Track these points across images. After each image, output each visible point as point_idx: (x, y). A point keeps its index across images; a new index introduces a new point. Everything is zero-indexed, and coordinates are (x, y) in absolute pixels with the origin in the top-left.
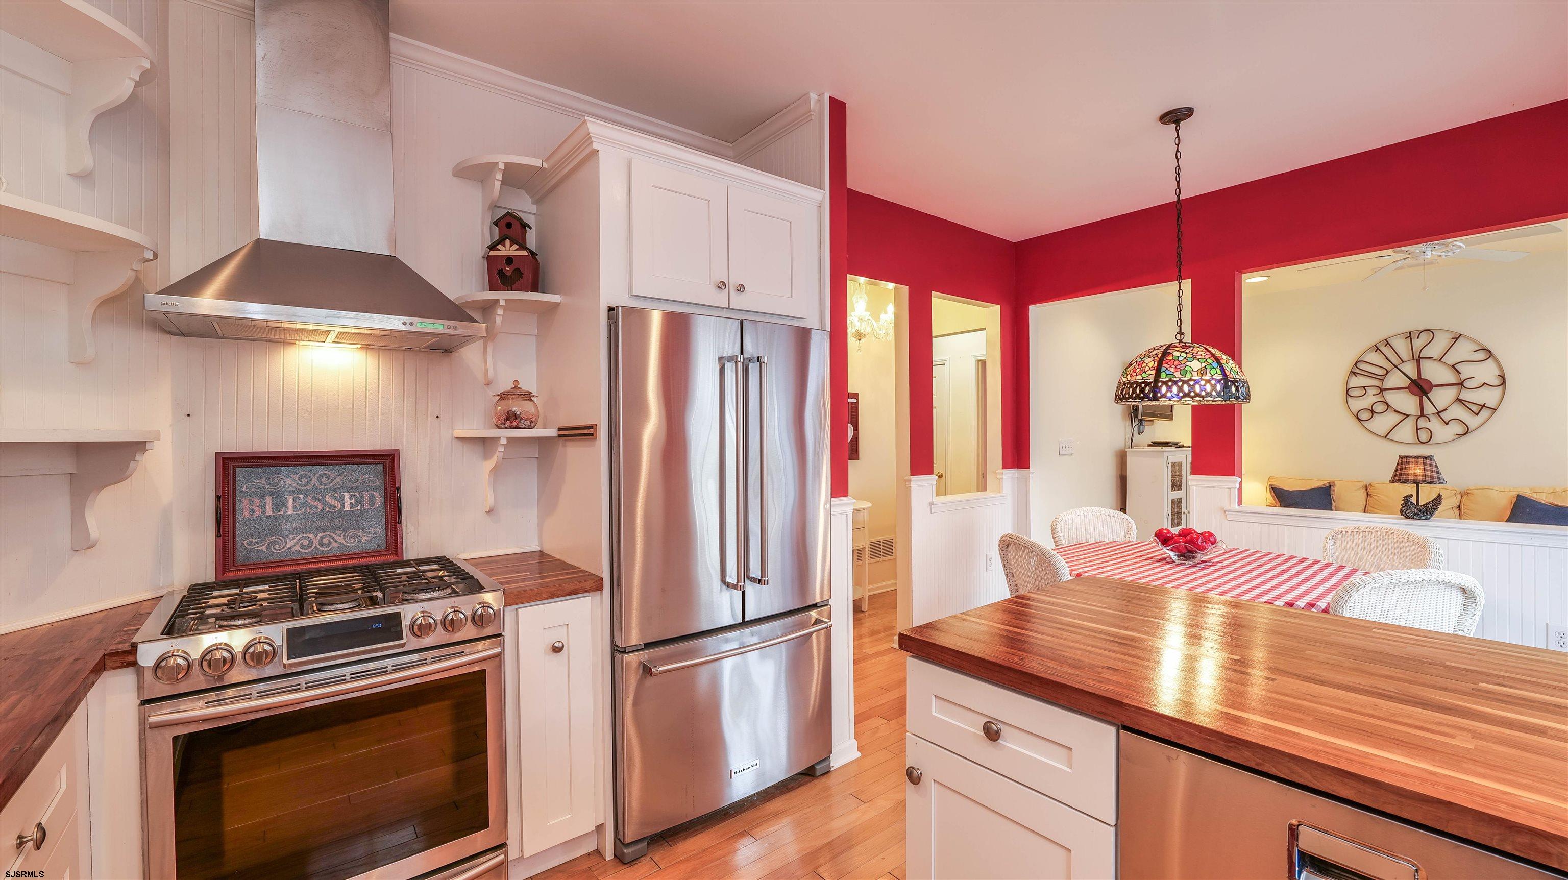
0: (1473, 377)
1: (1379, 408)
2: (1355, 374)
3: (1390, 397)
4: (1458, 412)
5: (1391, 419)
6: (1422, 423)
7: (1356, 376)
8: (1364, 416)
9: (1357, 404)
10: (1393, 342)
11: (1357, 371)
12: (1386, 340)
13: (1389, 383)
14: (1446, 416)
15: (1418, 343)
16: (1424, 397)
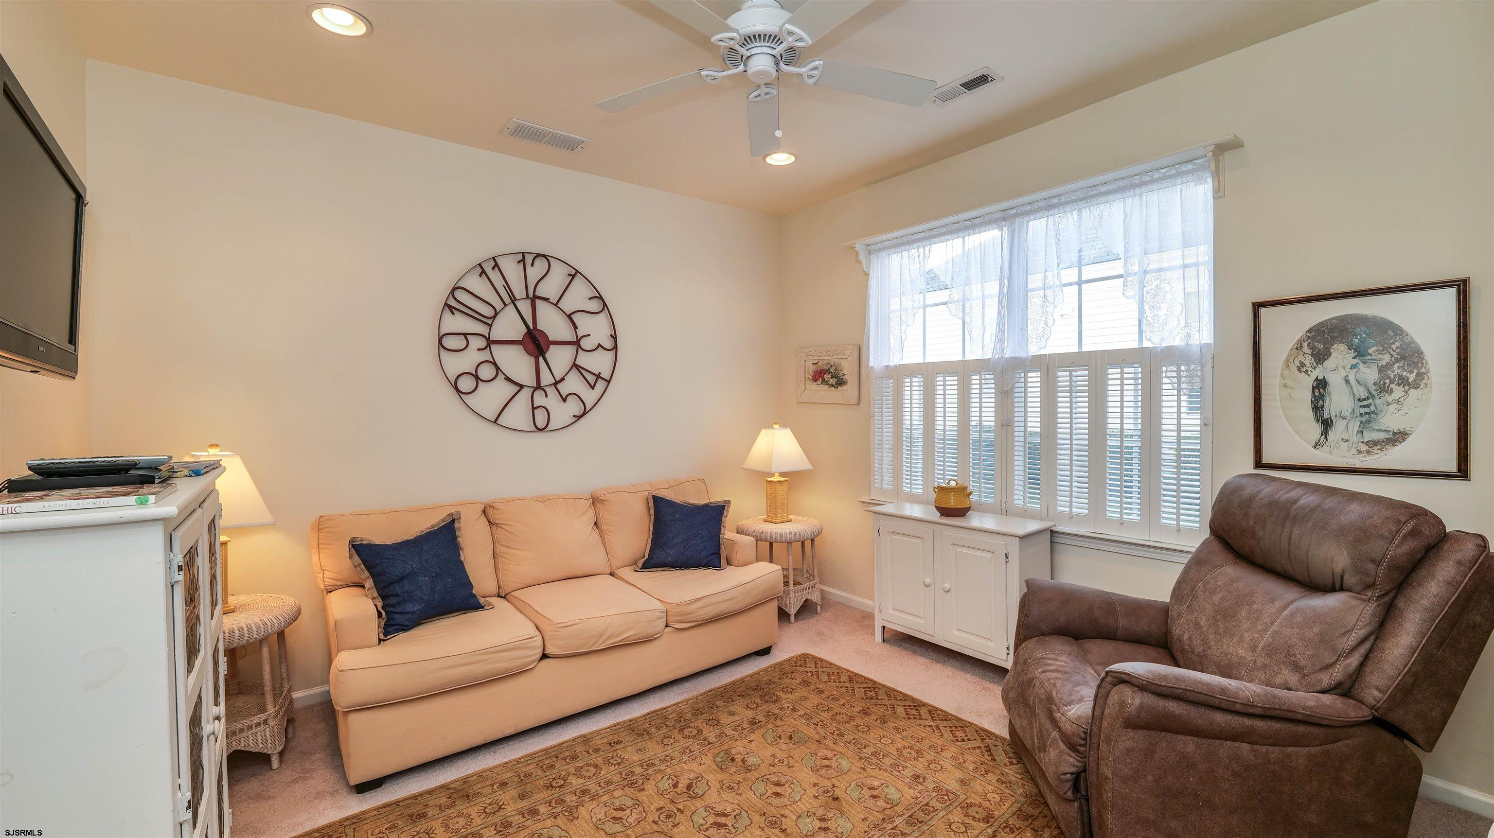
0: (589, 335)
1: (486, 372)
2: (451, 308)
3: (501, 354)
4: (574, 384)
5: (500, 391)
6: (539, 399)
7: (453, 313)
8: (466, 384)
9: (456, 364)
10: (503, 263)
11: (452, 303)
12: (494, 258)
13: (499, 331)
14: (564, 388)
15: (534, 273)
16: (541, 359)
